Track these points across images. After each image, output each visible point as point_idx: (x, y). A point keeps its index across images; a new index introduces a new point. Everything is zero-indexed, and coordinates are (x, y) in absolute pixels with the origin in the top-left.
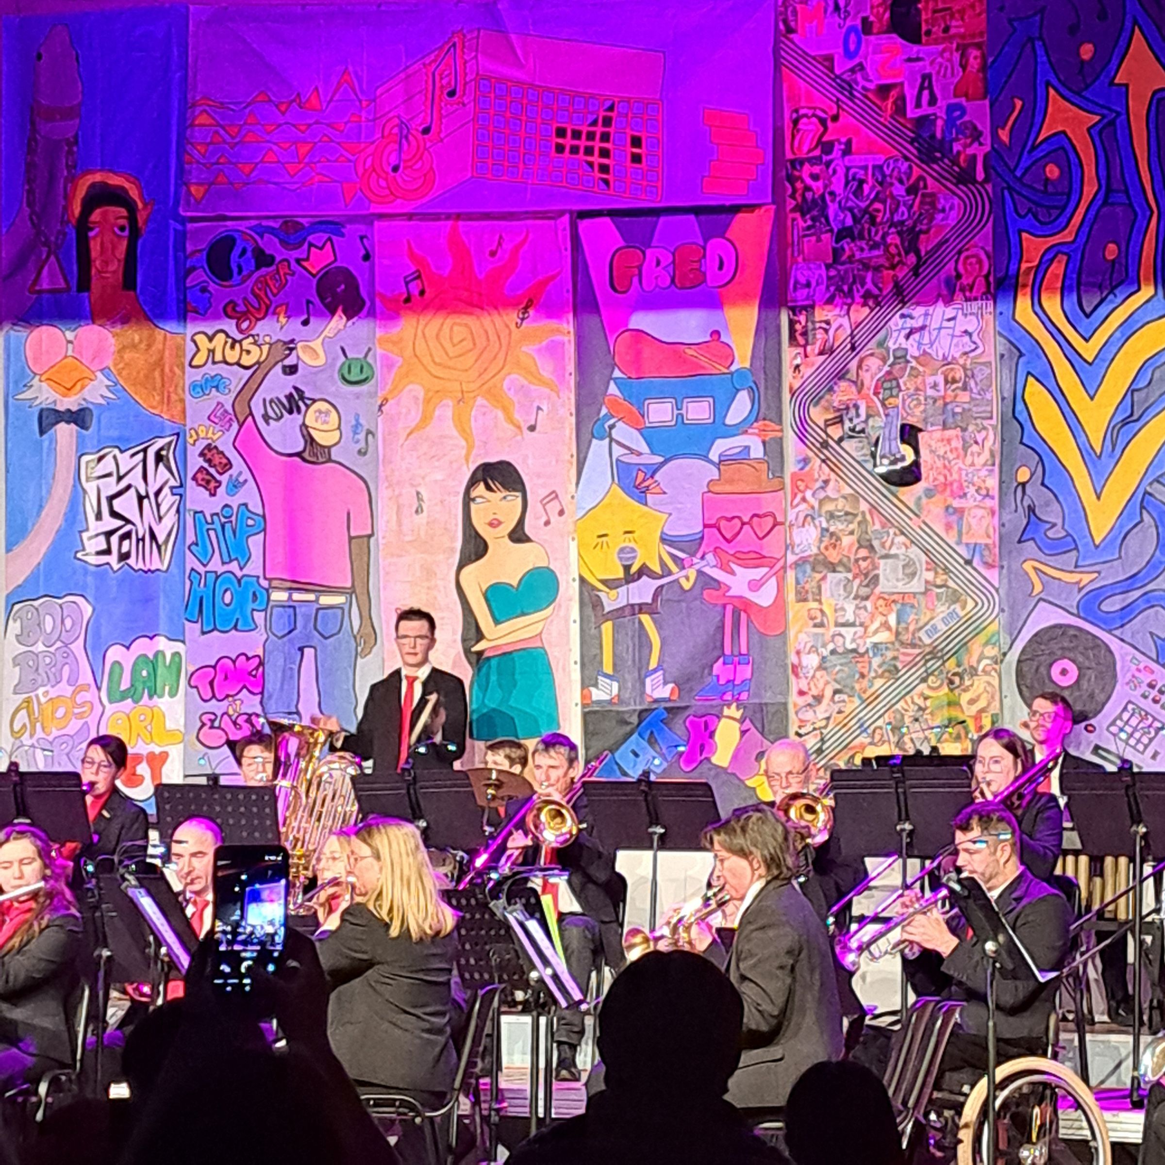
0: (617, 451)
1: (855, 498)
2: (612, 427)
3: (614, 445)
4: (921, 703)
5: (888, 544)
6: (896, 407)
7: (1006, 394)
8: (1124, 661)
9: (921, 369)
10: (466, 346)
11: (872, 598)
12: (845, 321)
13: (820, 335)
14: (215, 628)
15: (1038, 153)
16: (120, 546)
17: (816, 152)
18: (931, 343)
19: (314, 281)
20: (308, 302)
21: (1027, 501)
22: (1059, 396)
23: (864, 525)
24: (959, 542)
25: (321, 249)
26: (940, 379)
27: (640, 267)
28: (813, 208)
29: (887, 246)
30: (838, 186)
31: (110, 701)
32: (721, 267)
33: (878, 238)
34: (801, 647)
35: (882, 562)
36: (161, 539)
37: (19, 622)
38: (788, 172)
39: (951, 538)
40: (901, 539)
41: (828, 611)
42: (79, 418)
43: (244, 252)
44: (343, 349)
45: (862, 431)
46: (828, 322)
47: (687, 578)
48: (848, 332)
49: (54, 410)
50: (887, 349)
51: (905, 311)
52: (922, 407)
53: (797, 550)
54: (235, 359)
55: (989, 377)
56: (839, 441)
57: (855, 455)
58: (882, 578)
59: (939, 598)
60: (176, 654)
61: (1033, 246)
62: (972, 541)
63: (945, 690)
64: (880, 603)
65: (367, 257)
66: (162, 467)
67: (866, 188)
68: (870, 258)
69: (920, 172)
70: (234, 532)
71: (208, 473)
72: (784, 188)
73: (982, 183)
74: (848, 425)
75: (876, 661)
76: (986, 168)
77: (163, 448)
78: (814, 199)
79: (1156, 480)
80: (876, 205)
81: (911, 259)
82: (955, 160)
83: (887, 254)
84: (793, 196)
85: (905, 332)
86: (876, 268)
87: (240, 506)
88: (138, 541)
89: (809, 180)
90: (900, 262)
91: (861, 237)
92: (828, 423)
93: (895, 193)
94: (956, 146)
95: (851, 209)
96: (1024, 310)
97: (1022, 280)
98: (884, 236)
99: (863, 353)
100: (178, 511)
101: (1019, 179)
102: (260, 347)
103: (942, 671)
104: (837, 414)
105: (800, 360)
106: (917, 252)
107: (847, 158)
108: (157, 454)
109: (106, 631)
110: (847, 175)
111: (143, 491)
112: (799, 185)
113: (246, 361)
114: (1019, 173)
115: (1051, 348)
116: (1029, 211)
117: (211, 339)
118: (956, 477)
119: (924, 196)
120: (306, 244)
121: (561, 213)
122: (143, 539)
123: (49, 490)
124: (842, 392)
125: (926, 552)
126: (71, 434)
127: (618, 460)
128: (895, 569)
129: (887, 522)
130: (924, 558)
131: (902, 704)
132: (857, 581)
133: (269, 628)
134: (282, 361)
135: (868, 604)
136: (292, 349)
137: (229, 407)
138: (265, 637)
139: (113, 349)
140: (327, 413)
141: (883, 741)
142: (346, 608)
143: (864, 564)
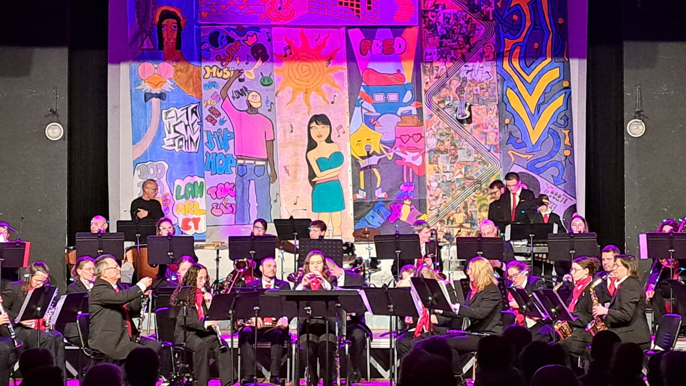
0: (364, 111)
1: (449, 129)
2: (362, 103)
3: (363, 109)
4: (473, 198)
5: (461, 145)
6: (463, 97)
7: (499, 93)
8: (543, 184)
9: (472, 84)
10: (308, 73)
11: (456, 163)
12: (444, 67)
13: (435, 72)
14: (216, 173)
15: (510, 11)
16: (179, 143)
17: (433, 8)
18: (475, 76)
19: (250, 48)
20: (248, 56)
21: (508, 131)
22: (519, 94)
23: (452, 138)
24: (486, 144)
25: (252, 36)
26: (478, 88)
27: (371, 47)
28: (432, 27)
29: (459, 41)
30: (441, 19)
31: (177, 199)
32: (400, 47)
33: (455, 38)
34: (431, 180)
35: (459, 151)
36: (195, 141)
37: (139, 171)
38: (423, 14)
39: (483, 143)
40: (466, 143)
41: (441, 167)
42: (161, 96)
43: (223, 37)
44: (261, 74)
45: (452, 105)
46: (438, 67)
47: (390, 156)
48: (445, 71)
49: (151, 93)
50: (460, 77)
51: (466, 64)
52: (472, 98)
53: (429, 146)
54: (221, 76)
55: (495, 88)
56: (443, 109)
57: (449, 114)
58: (459, 156)
59: (479, 163)
60: (202, 182)
61: (509, 43)
62: (490, 144)
63: (481, 194)
64: (459, 165)
65: (269, 40)
66: (194, 115)
67: (451, 21)
68: (453, 45)
69: (470, 16)
70: (223, 138)
71: (212, 117)
72: (422, 20)
73: (492, 21)
74: (447, 103)
75: (458, 185)
76: (493, 16)
77: (194, 108)
78: (432, 25)
79: (553, 124)
80: (455, 27)
81: (468, 46)
82: (482, 13)
83: (459, 45)
84: (425, 23)
85: (466, 72)
86: (455, 49)
87: (224, 129)
88: (186, 141)
89: (430, 18)
90: (464, 47)
91: (449, 38)
92: (439, 102)
93: (461, 22)
94: (483, 8)
95: (445, 28)
96: (506, 64)
97: (505, 54)
98: (458, 37)
99: (451, 79)
100: (200, 130)
101: (504, 20)
102: (230, 72)
103: (480, 188)
104: (442, 99)
105: (428, 80)
106: (470, 44)
107: (444, 10)
108: (192, 110)
109: (174, 174)
110: (444, 16)
111: (187, 124)
112: (427, 19)
113: (225, 76)
114: (504, 17)
115: (516, 78)
116: (508, 31)
117: (211, 68)
118: (484, 121)
119: (471, 24)
120: (246, 35)
121: (342, 27)
122: (188, 141)
123: (150, 123)
124: (444, 92)
125: (474, 147)
126: (158, 102)
127: (364, 114)
128: (463, 153)
129: (460, 137)
130: (474, 149)
131: (466, 200)
132: (451, 157)
133: (237, 174)
134: (238, 77)
135: (455, 165)
136: (242, 73)
137: (219, 93)
138: (236, 176)
139: (173, 71)
140: (256, 96)
141: (460, 212)
142: (266, 166)
143: (453, 151)
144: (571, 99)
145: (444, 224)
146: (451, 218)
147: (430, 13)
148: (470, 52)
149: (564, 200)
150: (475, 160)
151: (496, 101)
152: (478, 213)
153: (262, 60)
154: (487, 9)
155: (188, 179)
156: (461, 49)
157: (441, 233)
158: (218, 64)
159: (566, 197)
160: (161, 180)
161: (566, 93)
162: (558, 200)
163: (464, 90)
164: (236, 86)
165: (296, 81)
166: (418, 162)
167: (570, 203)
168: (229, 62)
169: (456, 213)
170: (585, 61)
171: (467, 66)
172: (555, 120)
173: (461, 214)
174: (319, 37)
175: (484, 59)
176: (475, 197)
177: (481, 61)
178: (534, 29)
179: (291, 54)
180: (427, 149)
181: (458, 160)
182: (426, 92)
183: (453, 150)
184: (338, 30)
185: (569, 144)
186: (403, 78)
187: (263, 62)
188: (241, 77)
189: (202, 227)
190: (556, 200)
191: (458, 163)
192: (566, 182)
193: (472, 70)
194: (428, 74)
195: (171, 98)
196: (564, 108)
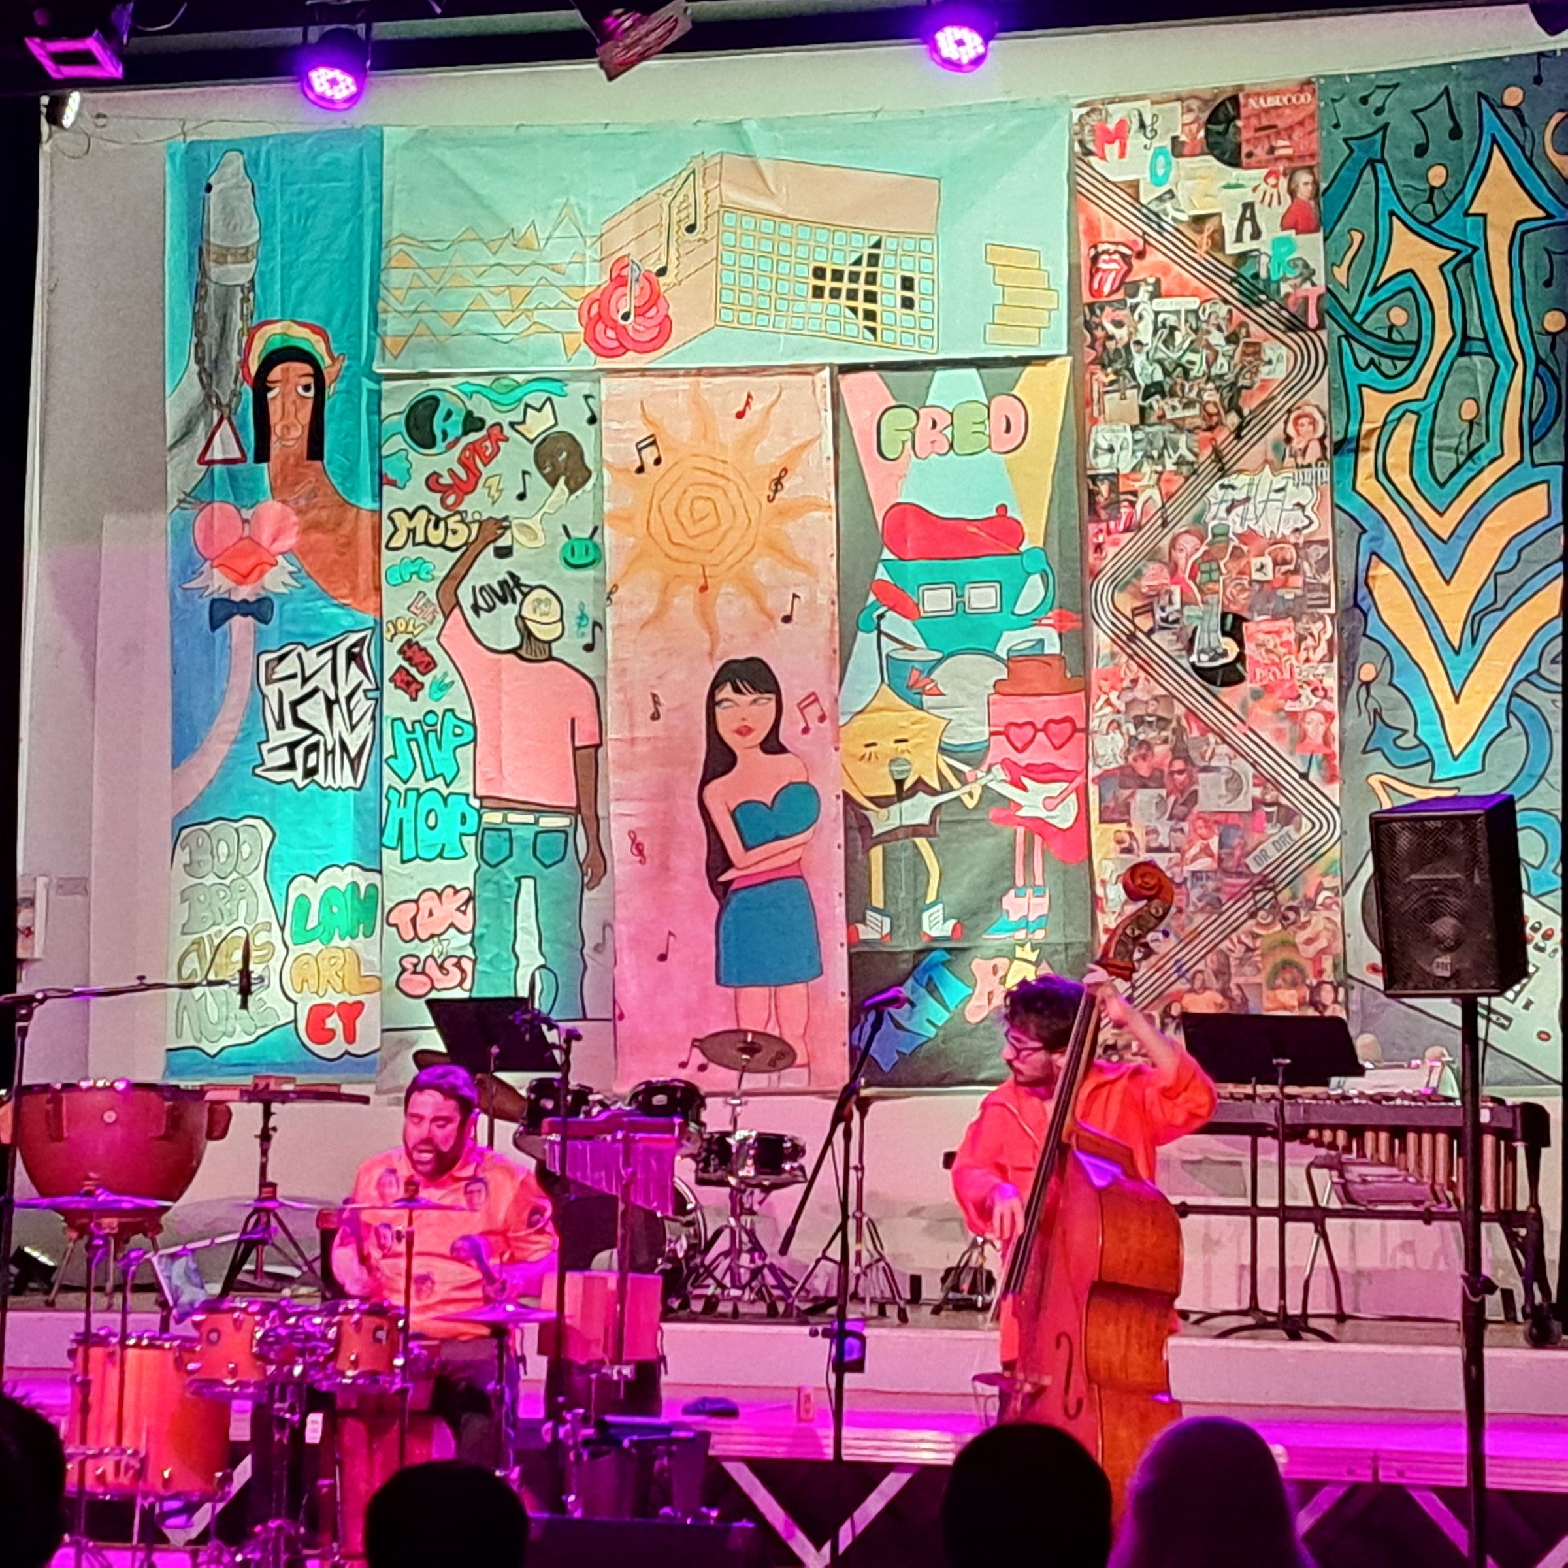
2: (881, 617)
4: (1248, 941)
5: (1208, 755)
6: (1216, 593)
7: (1345, 577)
9: (1246, 549)
10: (709, 523)
12: (1155, 493)
13: (1124, 511)
14: (417, 857)
15: (1382, 294)
16: (306, 759)
18: (1258, 518)
19: (532, 448)
20: (525, 473)
21: (1372, 704)
22: (1409, 580)
23: (1179, 732)
25: (539, 410)
26: (1267, 560)
30: (1145, 333)
31: (295, 941)
32: (1008, 430)
33: (1193, 395)
34: (1106, 877)
35: (1201, 776)
36: (353, 752)
38: (1086, 317)
39: (1283, 748)
40: (1224, 749)
41: (1139, 834)
42: (259, 610)
44: (565, 528)
45: (1176, 621)
46: (1135, 494)
48: (1160, 505)
49: (229, 601)
51: (1226, 480)
52: (1246, 593)
54: (440, 541)
55: (1326, 556)
56: (1149, 634)
57: (1169, 649)
58: (1201, 794)
59: (1270, 818)
60: (371, 887)
61: (1376, 404)
63: (1278, 927)
64: (1200, 823)
65: (593, 420)
66: (353, 666)
67: (1178, 336)
68: (1183, 419)
69: (1242, 317)
70: (439, 743)
71: (408, 674)
73: (1315, 331)
75: (1195, 893)
76: (1320, 314)
77: (354, 645)
78: (1117, 350)
79: (1527, 679)
80: (1190, 357)
82: (1282, 304)
84: (1092, 347)
85: (1226, 506)
86: (1191, 431)
87: (446, 712)
88: (327, 753)
89: (1111, 329)
91: (1173, 395)
92: (1136, 612)
93: (1213, 342)
94: (1284, 288)
95: (1160, 362)
97: (1363, 444)
99: (1177, 530)
100: (373, 718)
101: (1359, 325)
102: (467, 525)
103: (1276, 906)
104: (1146, 601)
105: (1103, 538)
107: (1156, 302)
108: (349, 651)
110: (1155, 322)
111: (332, 695)
112: (1099, 333)
113: (451, 543)
114: (1358, 318)
115: (1399, 523)
116: (1372, 362)
117: (411, 516)
118: (1287, 675)
119: (1247, 344)
120: (521, 407)
121: (820, 367)
122: (333, 751)
123: (223, 695)
124: (1152, 576)
125: (1254, 764)
126: (248, 627)
127: (888, 656)
128: (1216, 784)
129: (1206, 729)
130: (1251, 771)
131: (1226, 944)
132: (1172, 799)
133: (480, 855)
134: (494, 541)
135: (1185, 825)
136: (506, 528)
137: (432, 596)
138: (476, 866)
139: (296, 528)
140: (548, 602)
141: (1205, 988)
142: (571, 831)
143: (1180, 778)
147: (1108, 311)
150: (1255, 809)
151: (1328, 606)
152: (1266, 992)
154: (1301, 293)
160: (250, 878)
163: (1218, 569)
164: (487, 570)
165: (673, 551)
176: (1255, 936)
178: (1461, 353)
179: (657, 462)
182: (1094, 577)
183: (1180, 772)
184: (809, 378)
187: (572, 491)
188: (501, 543)
194: (1104, 516)
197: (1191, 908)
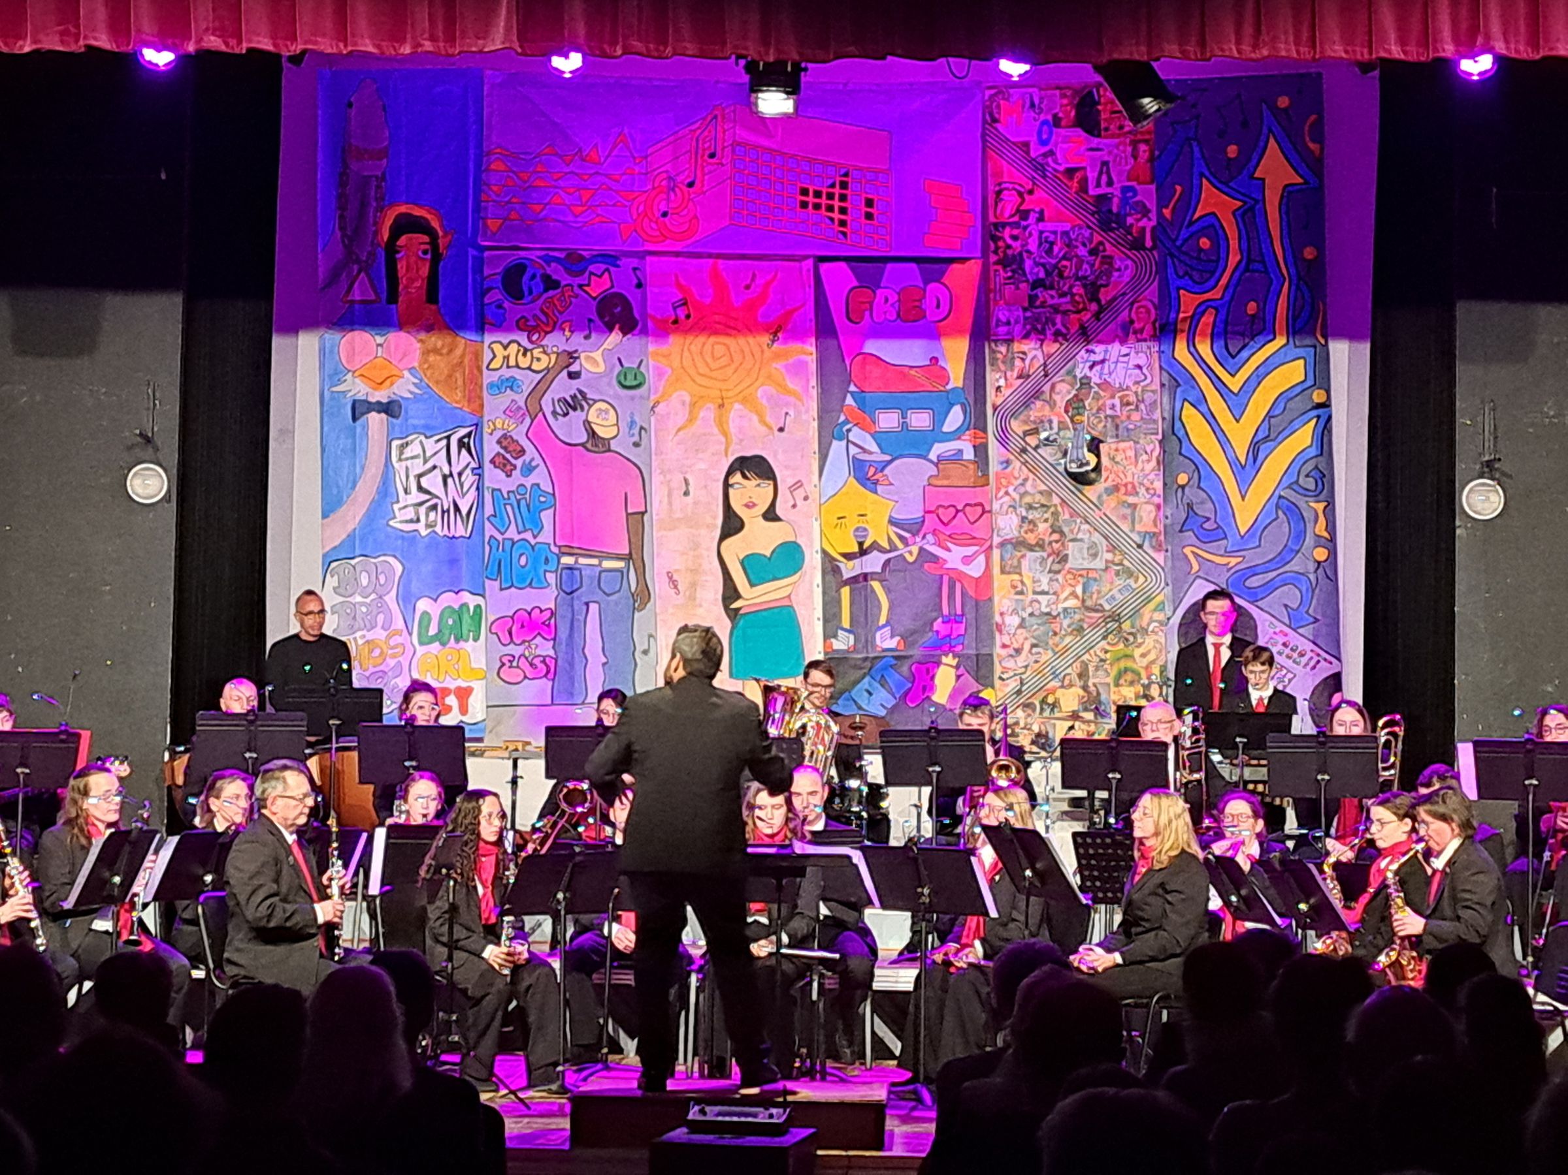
0: (853, 450)
1: (1049, 493)
2: (849, 430)
3: (851, 446)
4: (1102, 655)
5: (1076, 531)
6: (1082, 422)
7: (1166, 415)
8: (1263, 626)
9: (1102, 393)
10: (724, 361)
11: (1063, 572)
12: (1039, 354)
13: (1018, 363)
14: (512, 586)
15: (1193, 228)
16: (427, 516)
17: (1016, 219)
18: (1110, 374)
19: (594, 303)
20: (590, 320)
21: (1185, 501)
22: (1211, 419)
23: (1055, 514)
24: (1133, 530)
25: (600, 276)
26: (1117, 401)
27: (871, 303)
28: (1013, 262)
29: (1073, 295)
30: (1033, 246)
31: (421, 643)
32: (938, 306)
33: (1066, 289)
34: (1004, 609)
35: (1070, 545)
36: (464, 511)
37: (336, 577)
38: (992, 232)
39: (1125, 527)
40: (1086, 527)
41: (1027, 581)
42: (389, 409)
43: (533, 277)
44: (620, 361)
45: (1055, 440)
46: (1024, 353)
47: (911, 553)
48: (1042, 362)
49: (366, 401)
50: (1075, 377)
51: (1090, 347)
52: (1102, 424)
53: (1001, 533)
54: (527, 365)
55: (1155, 401)
56: (1036, 448)
57: (1051, 460)
58: (1070, 557)
59: (1117, 574)
60: (478, 606)
61: (1188, 301)
62: (1143, 530)
63: (1121, 646)
64: (1069, 576)
65: (639, 285)
66: (464, 452)
67: (1056, 249)
68: (1060, 305)
69: (1100, 239)
70: (528, 506)
71: (504, 458)
72: (989, 245)
73: (1151, 250)
74: (1043, 435)
75: (1066, 623)
76: (1153, 239)
77: (464, 437)
78: (1013, 255)
79: (1289, 487)
80: (1064, 263)
81: (1094, 307)
82: (1128, 231)
83: (1073, 302)
84: (996, 252)
85: (1088, 364)
86: (1065, 313)
87: (533, 485)
88: (443, 512)
89: (1009, 241)
90: (1085, 309)
91: (1052, 288)
92: (1026, 433)
93: (1080, 254)
94: (1130, 220)
95: (1043, 265)
96: (1181, 350)
97: (1179, 327)
98: (1071, 287)
99: (1055, 379)
100: (478, 488)
101: (1179, 248)
102: (548, 355)
103: (1119, 631)
104: (1033, 426)
105: (1002, 382)
106: (1098, 301)
107: (1041, 224)
108: (460, 441)
109: (415, 587)
110: (1040, 238)
111: (447, 471)
112: (1001, 244)
113: (536, 366)
114: (1178, 243)
115: (1203, 381)
116: (1186, 273)
117: (505, 348)
118: (1130, 479)
119: (1103, 257)
120: (587, 273)
121: (806, 257)
122: (448, 511)
123: (363, 468)
124: (1038, 410)
125: (1106, 537)
126: (382, 420)
127: (854, 457)
128: (1081, 550)
129: (1074, 514)
130: (1104, 542)
131: (1086, 657)
132: (1051, 559)
133: (560, 587)
134: (567, 367)
135: (1060, 577)
136: (578, 358)
137: (522, 404)
138: (556, 593)
139: (418, 352)
140: (606, 412)
141: (1071, 685)
142: (625, 571)
143: (1056, 546)
144: (1330, 432)
145: (1034, 710)
146: (1050, 700)
147: (1007, 230)
148: (1098, 319)
149: (1312, 663)
150: (1107, 569)
151: (1157, 434)
152: (1113, 688)
153: (621, 329)
154: (1141, 224)
155: (448, 599)
156: (1078, 312)
157: (1026, 732)
158: (523, 339)
159: (1318, 655)
160: (386, 598)
161: (1318, 417)
162: (1298, 664)
163: (1084, 407)
164: (562, 387)
165: (699, 379)
166: (975, 570)
167: (1325, 671)
168: (547, 333)
169: (1062, 687)
170: (1365, 348)
171: (1093, 352)
172: (1295, 479)
173: (1073, 689)
174: (753, 280)
175: (1132, 337)
176: (1106, 652)
177: (1123, 342)
178: (1247, 269)
179: (688, 317)
180: (996, 540)
181: (1068, 566)
182: (995, 408)
183: (1057, 542)
184: (797, 264)
185: (1326, 534)
186: (944, 377)
187: (625, 334)
188: (575, 368)
189: (477, 710)
190: (1294, 661)
191: (1069, 572)
192: (1316, 620)
193: (1103, 361)
194: (1003, 367)
195: (411, 413)
196: (1313, 452)
197: (1063, 632)
